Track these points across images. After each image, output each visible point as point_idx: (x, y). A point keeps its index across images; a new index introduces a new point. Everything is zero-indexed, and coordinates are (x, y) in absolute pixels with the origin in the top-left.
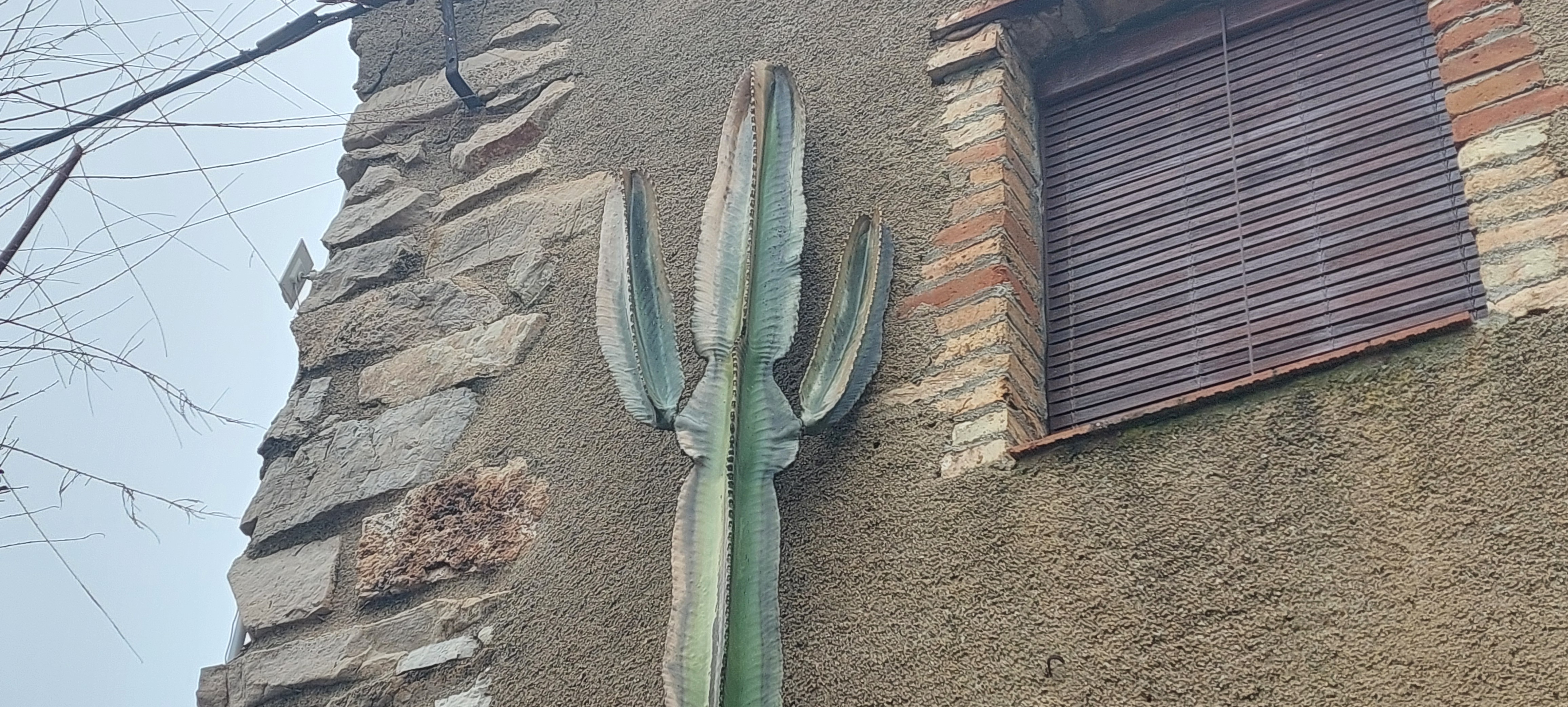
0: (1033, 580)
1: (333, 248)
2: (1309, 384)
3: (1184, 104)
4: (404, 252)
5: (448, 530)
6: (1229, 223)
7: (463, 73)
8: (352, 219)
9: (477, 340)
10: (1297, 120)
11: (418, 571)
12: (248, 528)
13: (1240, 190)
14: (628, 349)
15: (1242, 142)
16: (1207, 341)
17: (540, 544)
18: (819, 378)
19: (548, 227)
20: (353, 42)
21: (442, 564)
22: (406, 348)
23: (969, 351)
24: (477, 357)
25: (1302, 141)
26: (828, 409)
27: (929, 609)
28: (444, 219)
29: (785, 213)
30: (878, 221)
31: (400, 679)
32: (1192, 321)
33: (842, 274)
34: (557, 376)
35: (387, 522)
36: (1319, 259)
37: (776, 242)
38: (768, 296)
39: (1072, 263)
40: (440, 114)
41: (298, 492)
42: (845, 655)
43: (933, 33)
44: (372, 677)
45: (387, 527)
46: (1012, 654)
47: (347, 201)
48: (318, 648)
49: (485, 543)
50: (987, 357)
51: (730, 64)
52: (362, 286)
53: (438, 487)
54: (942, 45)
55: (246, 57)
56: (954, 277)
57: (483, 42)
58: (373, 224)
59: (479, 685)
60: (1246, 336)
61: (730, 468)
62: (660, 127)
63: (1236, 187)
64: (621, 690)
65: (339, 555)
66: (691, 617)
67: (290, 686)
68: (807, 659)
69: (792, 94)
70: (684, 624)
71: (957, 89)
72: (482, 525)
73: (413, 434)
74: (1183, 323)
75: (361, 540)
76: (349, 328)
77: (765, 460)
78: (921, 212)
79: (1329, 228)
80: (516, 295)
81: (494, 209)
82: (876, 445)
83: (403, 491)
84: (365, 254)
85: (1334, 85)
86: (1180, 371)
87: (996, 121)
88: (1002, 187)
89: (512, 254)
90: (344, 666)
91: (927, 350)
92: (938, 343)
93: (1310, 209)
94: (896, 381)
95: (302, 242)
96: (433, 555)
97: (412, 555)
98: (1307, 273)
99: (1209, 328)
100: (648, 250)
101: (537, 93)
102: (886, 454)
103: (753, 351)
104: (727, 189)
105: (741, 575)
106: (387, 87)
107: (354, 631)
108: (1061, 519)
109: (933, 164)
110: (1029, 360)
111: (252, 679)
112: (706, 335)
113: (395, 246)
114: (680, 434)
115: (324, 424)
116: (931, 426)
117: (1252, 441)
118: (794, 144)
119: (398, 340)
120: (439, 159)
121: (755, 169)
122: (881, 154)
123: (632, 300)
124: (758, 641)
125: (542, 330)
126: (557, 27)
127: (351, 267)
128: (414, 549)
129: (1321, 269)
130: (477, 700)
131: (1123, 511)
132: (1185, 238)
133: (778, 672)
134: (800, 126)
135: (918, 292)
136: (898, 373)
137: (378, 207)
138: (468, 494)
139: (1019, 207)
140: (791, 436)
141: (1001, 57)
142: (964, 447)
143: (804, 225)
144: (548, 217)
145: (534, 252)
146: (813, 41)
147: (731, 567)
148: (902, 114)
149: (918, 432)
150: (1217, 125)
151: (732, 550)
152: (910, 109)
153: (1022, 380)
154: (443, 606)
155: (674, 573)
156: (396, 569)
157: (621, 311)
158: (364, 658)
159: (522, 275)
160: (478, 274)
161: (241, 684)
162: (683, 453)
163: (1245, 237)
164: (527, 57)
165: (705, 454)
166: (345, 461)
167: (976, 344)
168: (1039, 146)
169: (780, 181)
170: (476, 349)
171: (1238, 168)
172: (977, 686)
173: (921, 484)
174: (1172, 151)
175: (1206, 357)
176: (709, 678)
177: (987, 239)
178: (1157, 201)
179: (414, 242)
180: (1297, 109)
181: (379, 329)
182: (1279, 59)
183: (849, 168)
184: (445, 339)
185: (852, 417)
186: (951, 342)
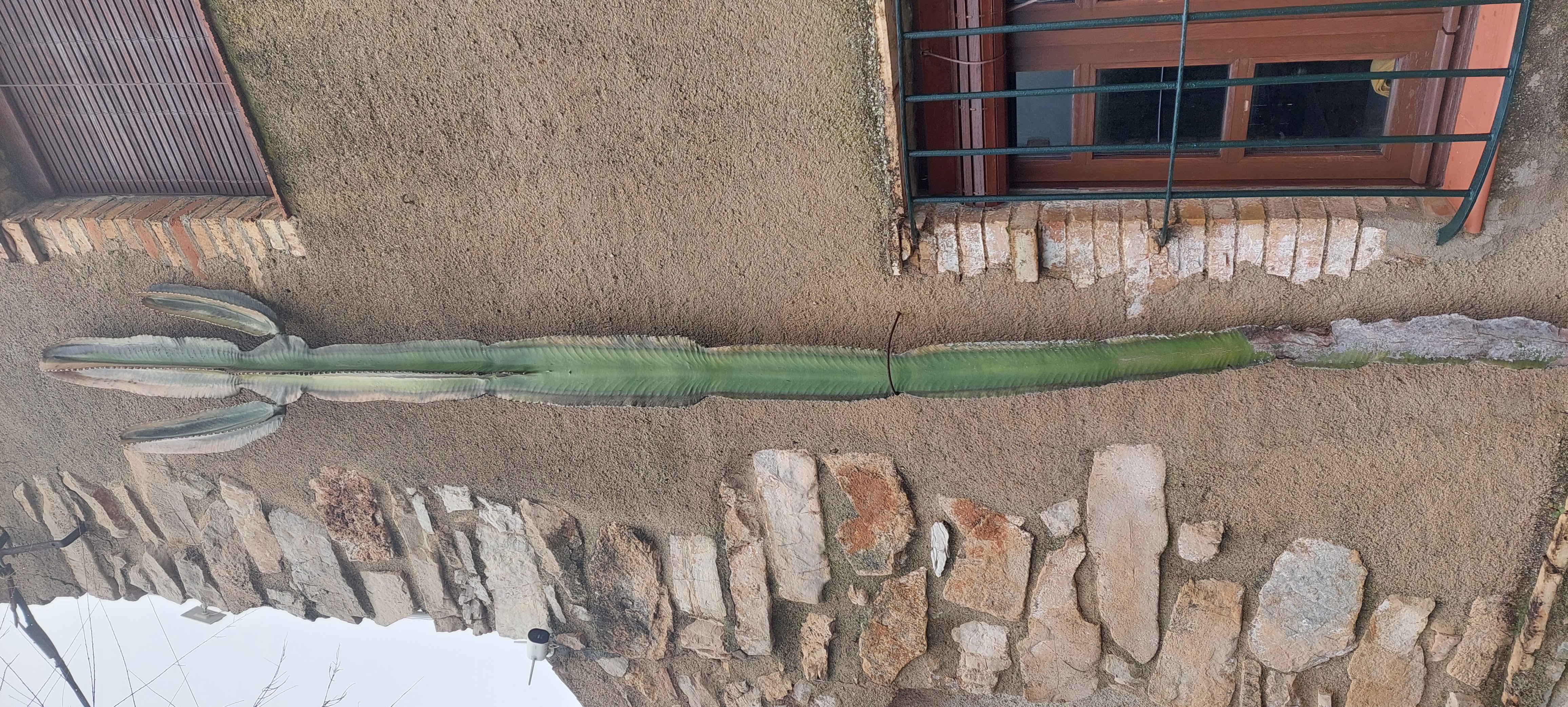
0: (361, 208)
1: (186, 598)
2: (232, 55)
3: (53, 111)
4: (185, 559)
5: (354, 516)
6: (133, 90)
7: (62, 537)
8: (166, 589)
9: (239, 513)
10: (59, 46)
11: (378, 529)
12: (358, 620)
13: (110, 82)
14: (238, 434)
15: (77, 79)
16: (211, 106)
17: (359, 468)
18: (249, 325)
19: (163, 480)
20: (45, 602)
21: (373, 518)
22: (246, 550)
23: (226, 240)
24: (249, 511)
25: (74, 44)
26: (268, 320)
27: (382, 263)
28: (162, 538)
29: (142, 348)
30: (145, 294)
31: (437, 532)
32: (198, 114)
33: (180, 314)
34: (258, 467)
35: (351, 549)
36: (153, 40)
37: (163, 353)
38: (199, 356)
39: (166, 180)
40: (91, 547)
41: (336, 597)
42: (411, 307)
43: (11, 261)
44: (437, 545)
45: (354, 548)
46: (403, 221)
47: (154, 593)
48: (422, 575)
49: (360, 496)
50: (229, 230)
51: (43, 381)
52: (209, 578)
53: (329, 524)
54: (20, 255)
55: (61, 664)
56: (179, 248)
57: (40, 527)
58: (168, 577)
59: (438, 491)
60: (206, 85)
61: (306, 374)
62: (91, 420)
63: (108, 85)
64: (437, 420)
65: (371, 571)
66: (394, 390)
67: (444, 586)
68: (414, 326)
69: (62, 346)
70: (398, 393)
71: (51, 247)
72: (350, 499)
73: (298, 541)
74: (200, 119)
75: (362, 561)
76: (236, 583)
77: (301, 354)
78: (137, 267)
79: (132, 33)
80: (209, 493)
81: (154, 511)
82: (289, 291)
83: (333, 543)
84: (188, 580)
85: (32, 22)
86: (231, 122)
87: (72, 224)
88: (117, 220)
89: (183, 498)
90: (432, 561)
91: (227, 264)
92: (222, 257)
93: (120, 43)
94: (248, 281)
95: (182, 615)
96: (368, 522)
97: (369, 534)
98: (163, 48)
99: (203, 105)
100: (173, 427)
101: (73, 493)
102: (294, 286)
103: (235, 363)
104: (129, 382)
105: (369, 365)
106: (75, 580)
107: (412, 558)
108: (325, 192)
109: (104, 260)
110: (230, 205)
111: (440, 605)
112: (227, 390)
113: (181, 564)
114: (288, 401)
115: (295, 589)
116: (274, 261)
117: (270, 88)
118: (97, 344)
119: (242, 556)
120: (123, 544)
121: (115, 367)
122: (100, 290)
123: (205, 434)
124: (406, 354)
125: (230, 477)
126: (26, 485)
127: (197, 587)
128: (366, 533)
129: (160, 40)
130: (446, 492)
131: (317, 160)
132: (144, 115)
133: (421, 343)
134: (84, 341)
135: (190, 268)
136: (243, 280)
137: (157, 576)
138: (333, 508)
139: (130, 210)
140: (286, 340)
141: (26, 220)
142: (286, 243)
143: (151, 336)
144: (156, 480)
145: (180, 486)
146: (22, 332)
147: (364, 371)
148: (71, 279)
149: (279, 268)
150: (66, 93)
151: (354, 370)
152: (67, 274)
153: (243, 210)
154: (397, 515)
155: (370, 400)
156: (377, 541)
157: (214, 439)
158: (427, 551)
159: (196, 492)
160: (197, 516)
161: (444, 611)
162: (299, 399)
163: (142, 82)
164: (47, 500)
165: (300, 387)
166: (316, 575)
167: (222, 236)
168: (88, 196)
169: (122, 351)
170: (244, 512)
171: (95, 82)
172: (422, 239)
173: (311, 267)
174: (87, 120)
175: (221, 107)
176: (426, 379)
177: (152, 229)
178: (121, 130)
179: (179, 553)
180: (51, 45)
181: (235, 566)
182: (17, 53)
183: (110, 308)
184: (239, 530)
185: (272, 305)
186: (222, 250)
